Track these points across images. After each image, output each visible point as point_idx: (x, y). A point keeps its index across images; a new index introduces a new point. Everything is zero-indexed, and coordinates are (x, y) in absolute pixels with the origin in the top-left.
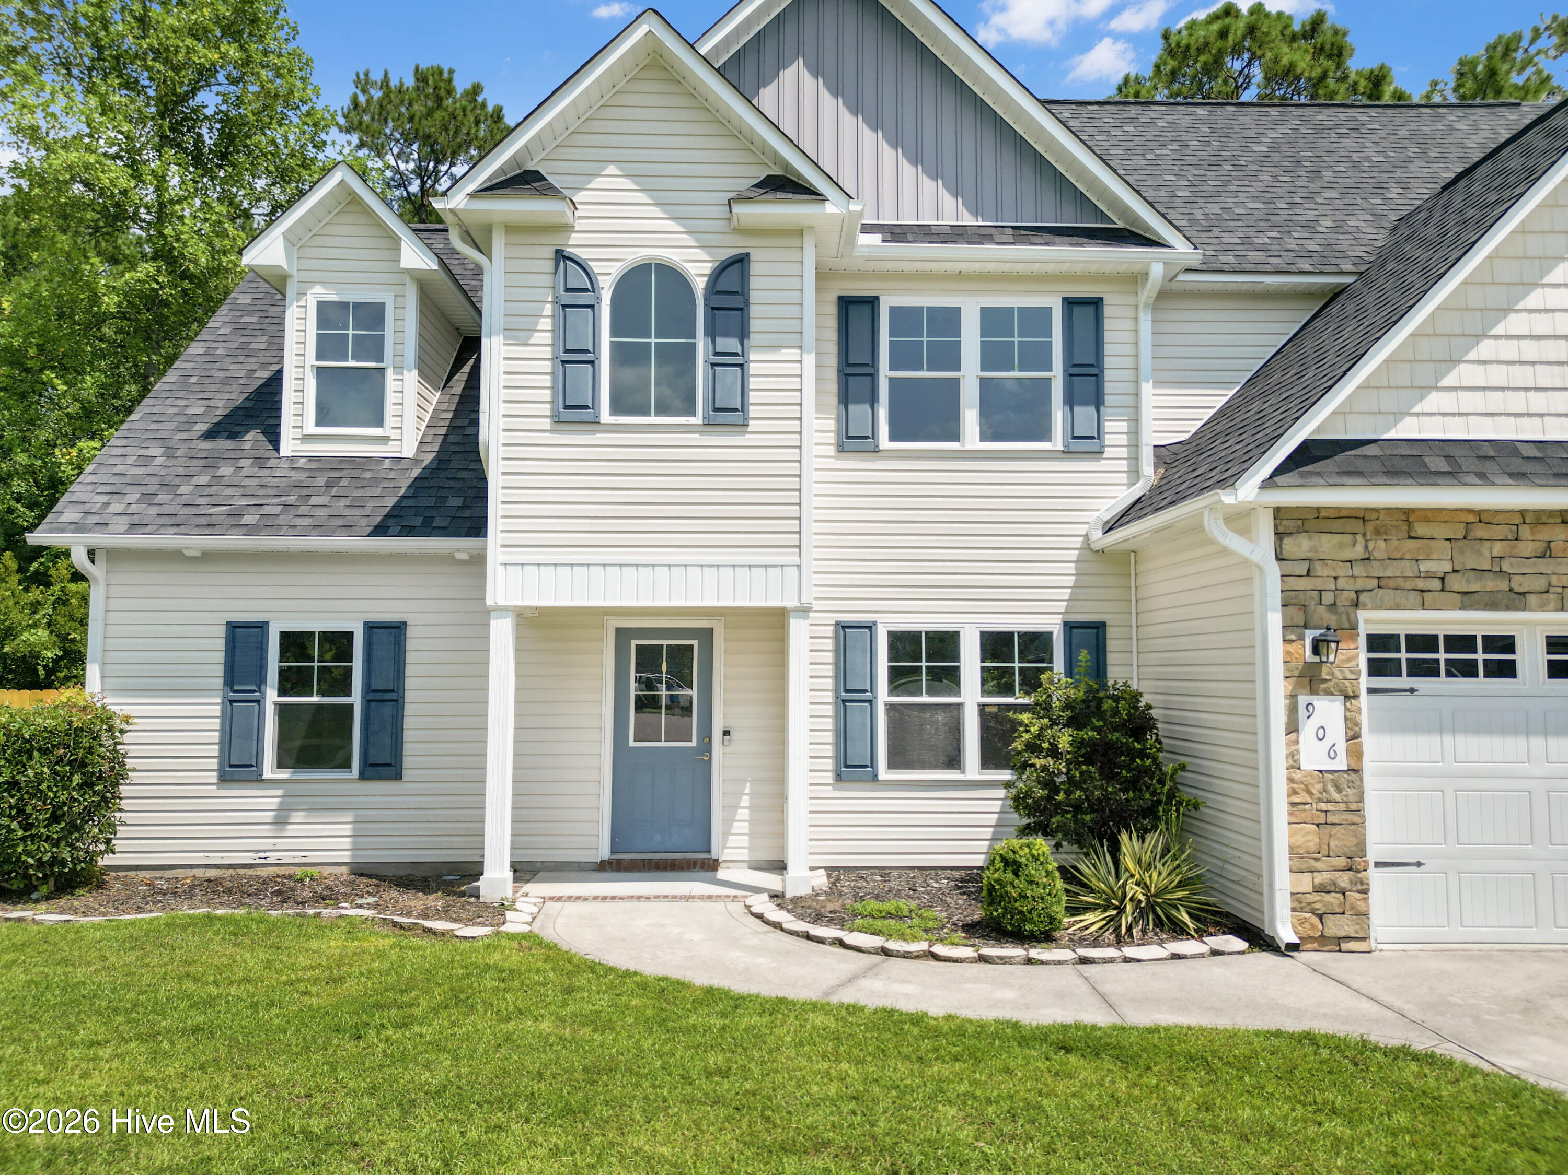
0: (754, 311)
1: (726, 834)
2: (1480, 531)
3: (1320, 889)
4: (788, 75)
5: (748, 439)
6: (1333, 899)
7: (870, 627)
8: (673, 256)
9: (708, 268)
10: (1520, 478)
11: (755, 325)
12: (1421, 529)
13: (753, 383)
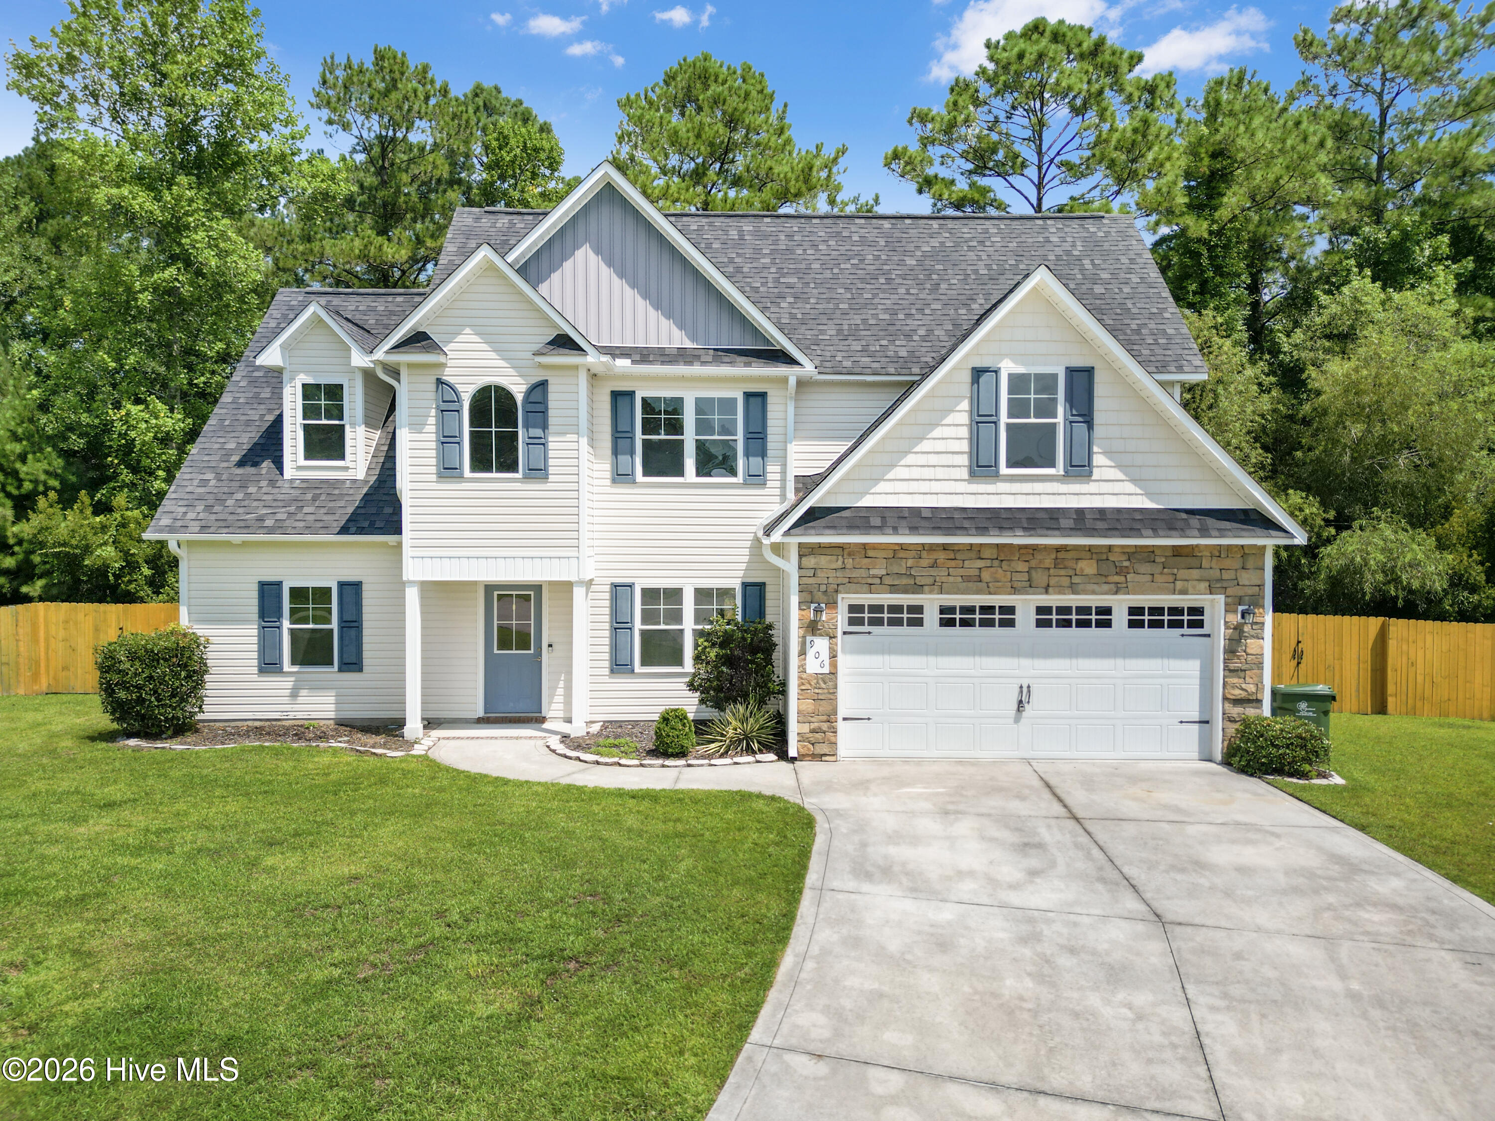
0: (551, 413)
1: (550, 703)
2: (902, 554)
3: (813, 731)
4: (580, 254)
6: (819, 736)
7: (631, 586)
9: (524, 388)
11: (551, 421)
12: (870, 553)
13: (551, 454)
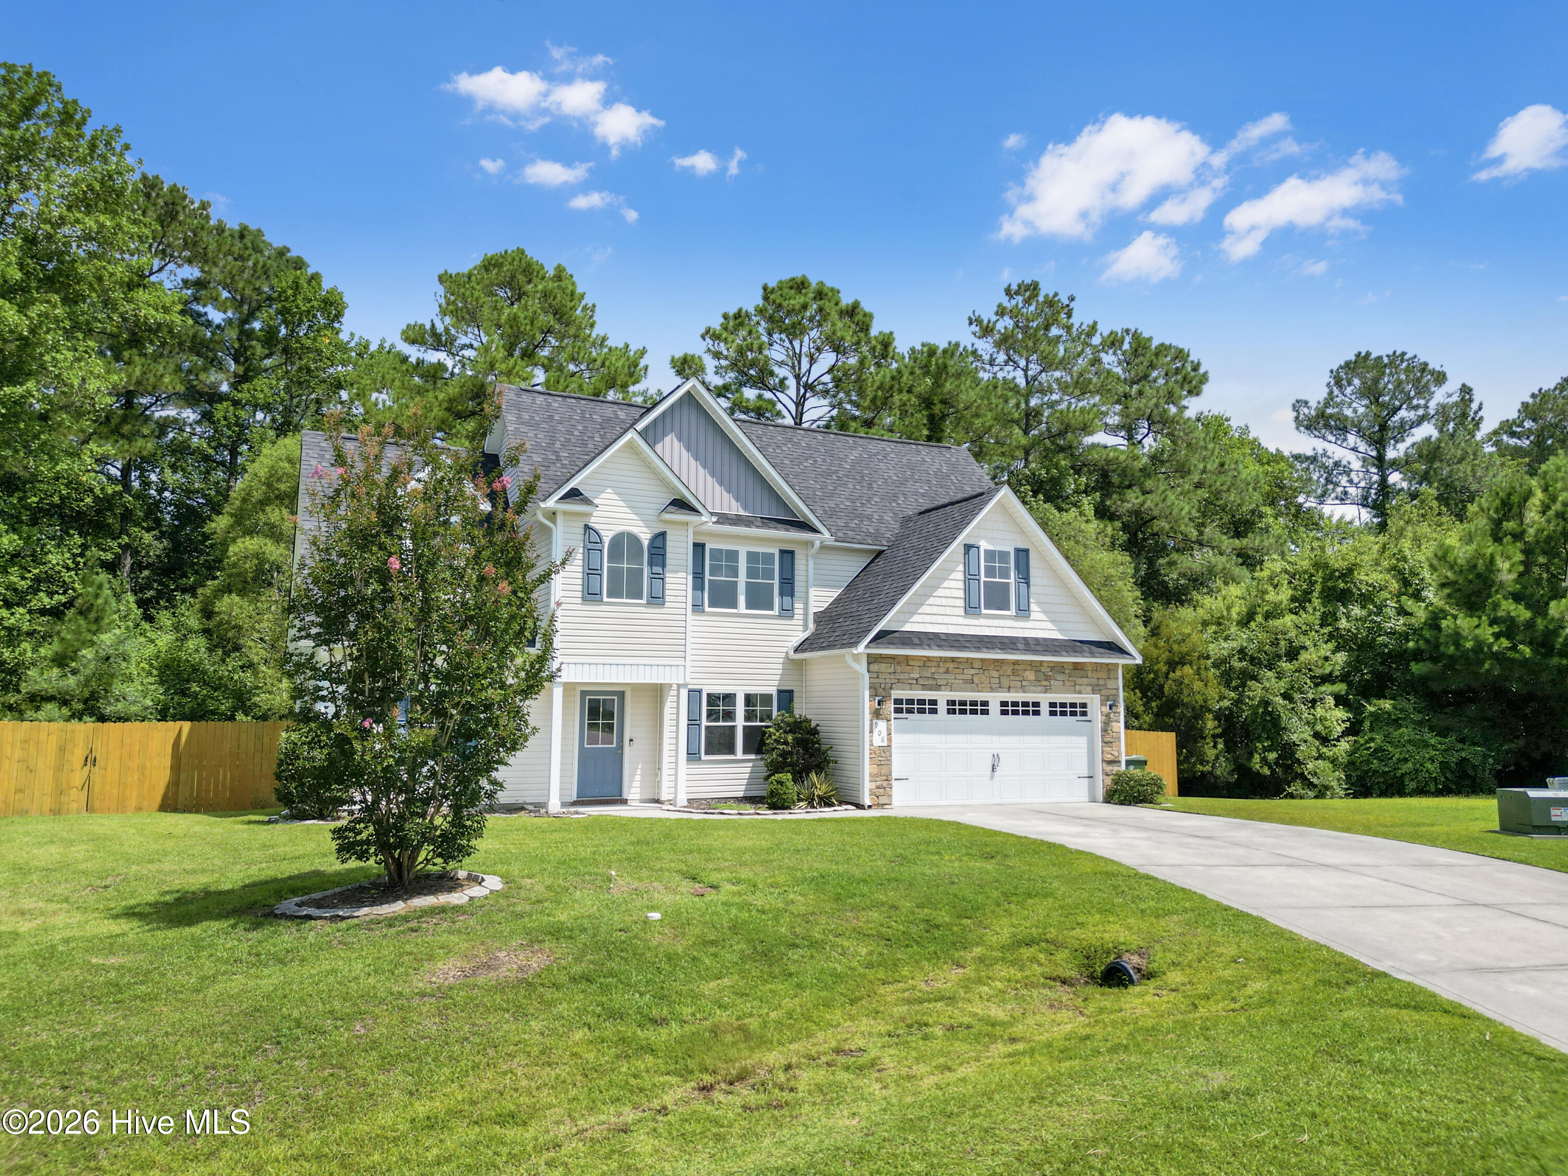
0: (668, 555)
1: (630, 787)
3: (878, 788)
5: (664, 610)
6: (881, 791)
7: (700, 691)
8: (635, 530)
9: (649, 536)
10: (940, 647)
11: (668, 562)
12: (911, 663)
13: (667, 586)
